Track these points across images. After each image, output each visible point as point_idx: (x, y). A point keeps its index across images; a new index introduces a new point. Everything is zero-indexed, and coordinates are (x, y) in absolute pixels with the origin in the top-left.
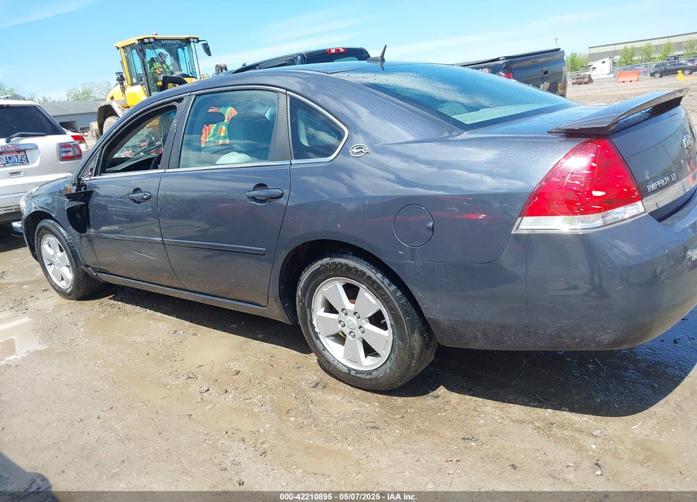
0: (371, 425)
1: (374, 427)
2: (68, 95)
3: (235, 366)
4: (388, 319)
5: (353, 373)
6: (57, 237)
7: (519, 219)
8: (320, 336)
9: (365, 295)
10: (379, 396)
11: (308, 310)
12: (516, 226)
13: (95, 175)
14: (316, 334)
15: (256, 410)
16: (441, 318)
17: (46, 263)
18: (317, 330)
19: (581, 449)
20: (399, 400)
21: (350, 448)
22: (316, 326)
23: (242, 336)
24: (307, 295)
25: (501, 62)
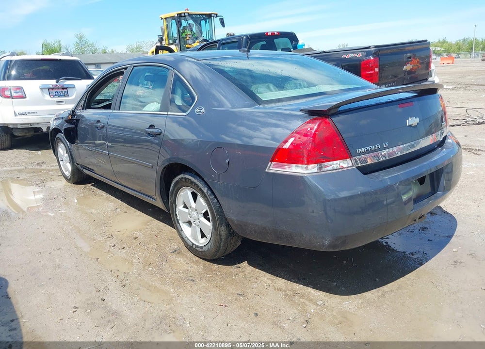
0: (191, 278)
1: (192, 280)
2: (127, 49)
3: (136, 234)
4: (210, 216)
5: (194, 246)
6: (64, 144)
7: (270, 163)
8: (180, 222)
9: (200, 199)
10: (207, 262)
11: (174, 205)
12: (268, 167)
13: (83, 110)
14: (178, 220)
15: (134, 261)
16: (233, 218)
17: (60, 159)
18: (178, 218)
19: (305, 310)
20: (216, 266)
21: (172, 290)
22: (178, 215)
23: (150, 216)
24: (174, 196)
25: (372, 49)
